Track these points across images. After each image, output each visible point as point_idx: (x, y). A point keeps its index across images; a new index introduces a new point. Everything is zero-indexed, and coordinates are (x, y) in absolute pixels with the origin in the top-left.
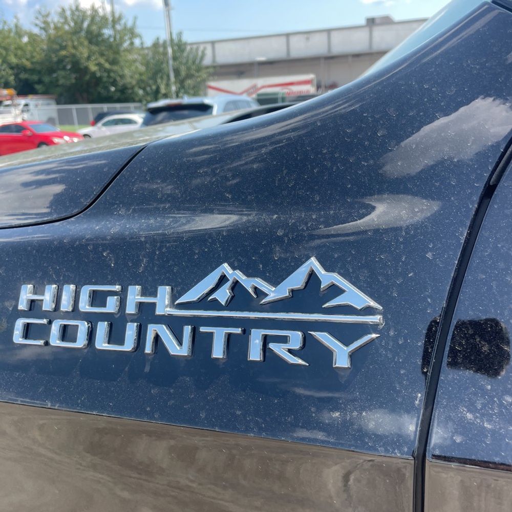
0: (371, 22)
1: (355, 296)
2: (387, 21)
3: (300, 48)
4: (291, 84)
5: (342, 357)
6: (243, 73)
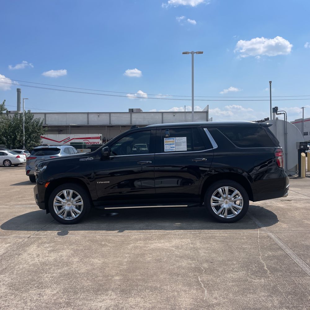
0: (131, 111)
2: (139, 111)
3: (94, 121)
4: (89, 138)
5: (92, 160)
6: (62, 131)
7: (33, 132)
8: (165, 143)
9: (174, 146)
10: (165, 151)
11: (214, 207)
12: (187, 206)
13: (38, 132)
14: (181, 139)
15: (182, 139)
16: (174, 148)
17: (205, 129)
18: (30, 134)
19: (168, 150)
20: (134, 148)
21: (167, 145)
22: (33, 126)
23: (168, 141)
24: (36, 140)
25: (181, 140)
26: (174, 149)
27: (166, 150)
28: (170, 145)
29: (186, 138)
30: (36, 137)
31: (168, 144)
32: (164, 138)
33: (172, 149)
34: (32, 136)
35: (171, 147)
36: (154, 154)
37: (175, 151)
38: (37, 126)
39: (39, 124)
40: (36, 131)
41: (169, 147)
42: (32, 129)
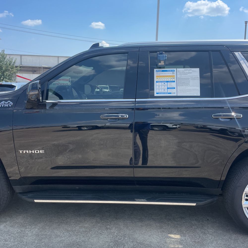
1: (11, 103)
5: (10, 106)
6: (36, 71)
7: (6, 70)
8: (156, 80)
9: (174, 85)
10: (156, 95)
11: (246, 209)
12: (194, 204)
13: (11, 71)
14: (187, 71)
15: (191, 71)
16: (174, 91)
17: (237, 54)
18: (4, 72)
19: (161, 93)
20: (97, 89)
21: (160, 83)
22: (6, 64)
23: (161, 75)
24: (9, 78)
25: (189, 75)
26: (174, 93)
27: (157, 93)
28: (166, 83)
29: (198, 70)
30: (9, 75)
31: (162, 82)
32: (155, 70)
33: (169, 91)
34: (5, 74)
35: (168, 88)
36: (134, 100)
37: (175, 95)
38: (10, 64)
39: (12, 63)
40: (9, 70)
41: (163, 87)
42: (5, 67)
